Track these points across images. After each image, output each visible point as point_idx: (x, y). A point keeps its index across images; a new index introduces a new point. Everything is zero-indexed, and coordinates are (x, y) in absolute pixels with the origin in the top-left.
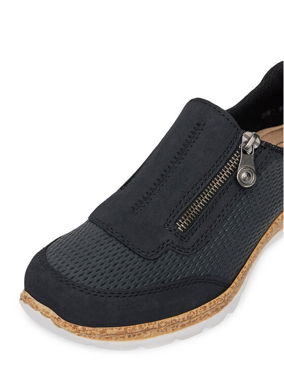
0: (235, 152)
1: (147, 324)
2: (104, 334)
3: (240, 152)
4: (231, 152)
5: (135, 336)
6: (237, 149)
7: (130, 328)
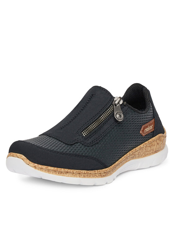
0: (110, 106)
1: (67, 169)
2: (47, 169)
3: (113, 106)
4: (108, 106)
5: (61, 173)
6: (112, 104)
7: (59, 169)
